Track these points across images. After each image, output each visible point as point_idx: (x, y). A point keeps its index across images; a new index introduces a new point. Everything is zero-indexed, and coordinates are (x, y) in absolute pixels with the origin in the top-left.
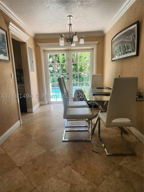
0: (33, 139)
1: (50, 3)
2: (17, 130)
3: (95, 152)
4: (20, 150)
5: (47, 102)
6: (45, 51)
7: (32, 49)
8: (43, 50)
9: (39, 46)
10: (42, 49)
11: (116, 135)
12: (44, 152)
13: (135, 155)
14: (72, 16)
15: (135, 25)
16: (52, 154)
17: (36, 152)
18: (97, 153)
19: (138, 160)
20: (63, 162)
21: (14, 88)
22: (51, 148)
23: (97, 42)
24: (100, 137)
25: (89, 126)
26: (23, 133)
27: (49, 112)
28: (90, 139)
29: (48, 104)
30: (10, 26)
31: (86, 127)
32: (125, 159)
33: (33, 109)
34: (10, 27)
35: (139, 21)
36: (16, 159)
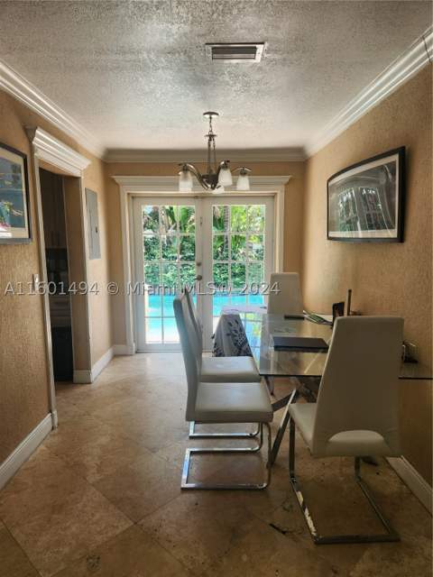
0: (91, 479)
1: (155, 83)
2: (42, 447)
3: (277, 529)
4: (49, 521)
5: (134, 345)
6: (133, 197)
7: (96, 193)
8: (129, 194)
9: (117, 184)
10: (126, 192)
11: (341, 469)
12: (124, 529)
13: (398, 540)
14: (217, 114)
15: (396, 158)
16: (151, 537)
17: (98, 529)
18: (284, 533)
19: (406, 560)
20: (184, 566)
21: (38, 319)
22: (148, 515)
23: (286, 179)
24: (292, 476)
25: (262, 436)
26: (62, 458)
27: (141, 379)
28: (265, 485)
29: (136, 352)
30: (36, 138)
31: (252, 437)
32: (367, 554)
33: (92, 370)
34: (37, 141)
35: (407, 148)
36: (38, 553)
